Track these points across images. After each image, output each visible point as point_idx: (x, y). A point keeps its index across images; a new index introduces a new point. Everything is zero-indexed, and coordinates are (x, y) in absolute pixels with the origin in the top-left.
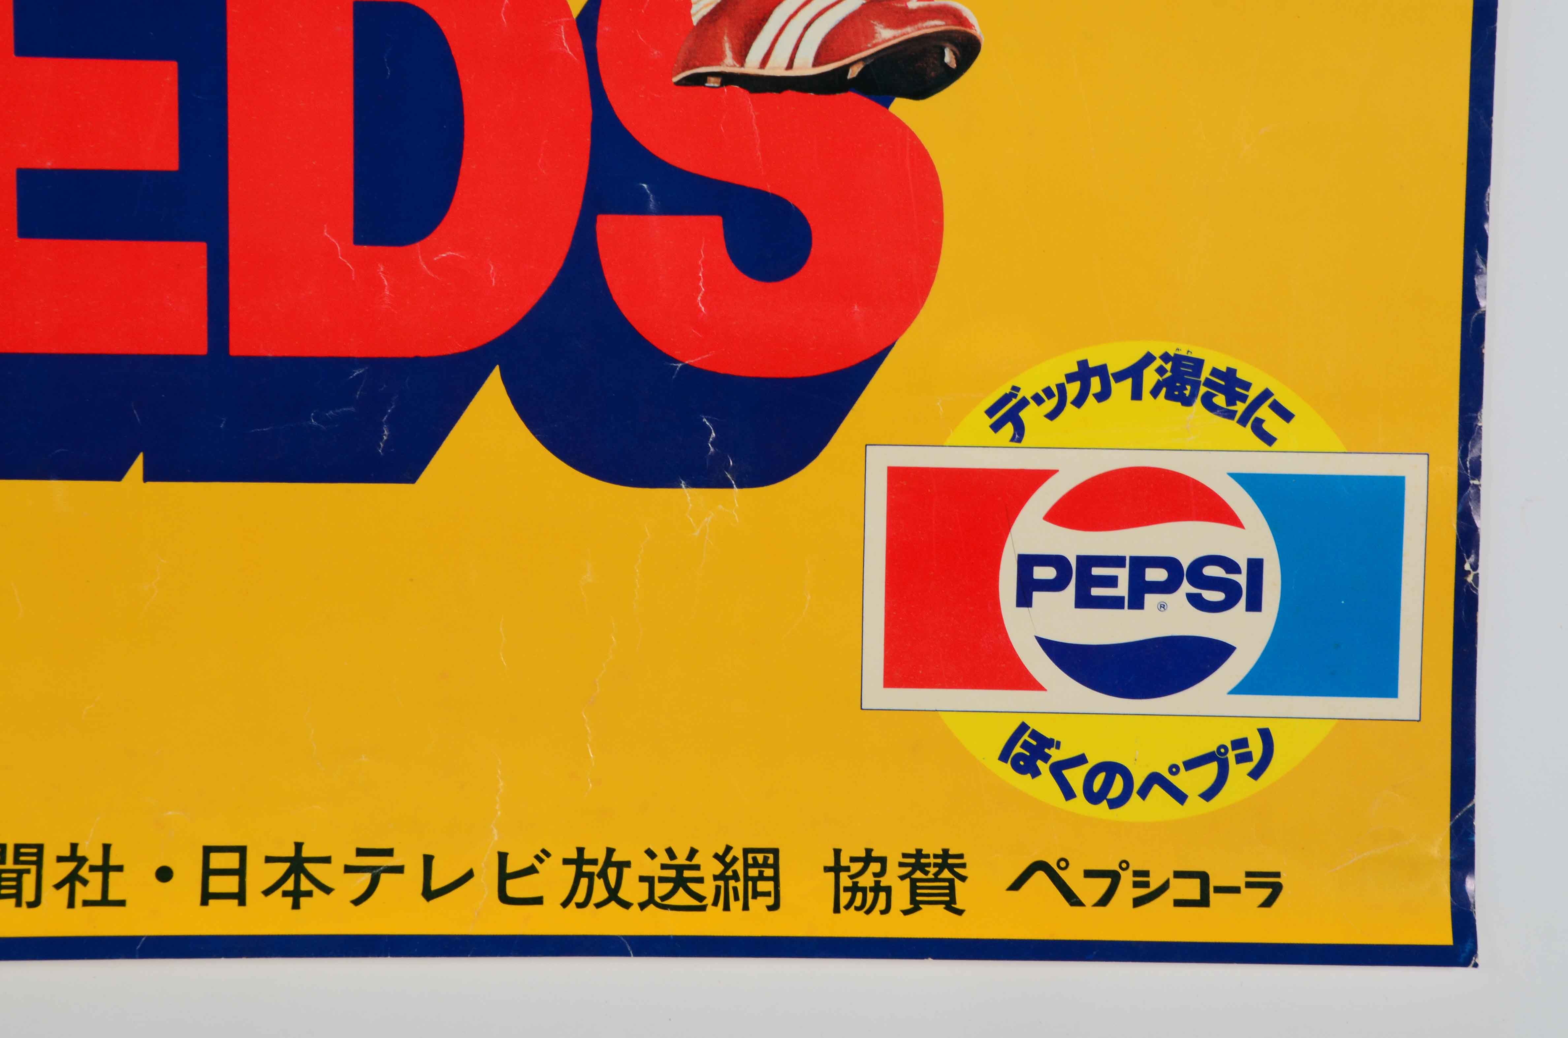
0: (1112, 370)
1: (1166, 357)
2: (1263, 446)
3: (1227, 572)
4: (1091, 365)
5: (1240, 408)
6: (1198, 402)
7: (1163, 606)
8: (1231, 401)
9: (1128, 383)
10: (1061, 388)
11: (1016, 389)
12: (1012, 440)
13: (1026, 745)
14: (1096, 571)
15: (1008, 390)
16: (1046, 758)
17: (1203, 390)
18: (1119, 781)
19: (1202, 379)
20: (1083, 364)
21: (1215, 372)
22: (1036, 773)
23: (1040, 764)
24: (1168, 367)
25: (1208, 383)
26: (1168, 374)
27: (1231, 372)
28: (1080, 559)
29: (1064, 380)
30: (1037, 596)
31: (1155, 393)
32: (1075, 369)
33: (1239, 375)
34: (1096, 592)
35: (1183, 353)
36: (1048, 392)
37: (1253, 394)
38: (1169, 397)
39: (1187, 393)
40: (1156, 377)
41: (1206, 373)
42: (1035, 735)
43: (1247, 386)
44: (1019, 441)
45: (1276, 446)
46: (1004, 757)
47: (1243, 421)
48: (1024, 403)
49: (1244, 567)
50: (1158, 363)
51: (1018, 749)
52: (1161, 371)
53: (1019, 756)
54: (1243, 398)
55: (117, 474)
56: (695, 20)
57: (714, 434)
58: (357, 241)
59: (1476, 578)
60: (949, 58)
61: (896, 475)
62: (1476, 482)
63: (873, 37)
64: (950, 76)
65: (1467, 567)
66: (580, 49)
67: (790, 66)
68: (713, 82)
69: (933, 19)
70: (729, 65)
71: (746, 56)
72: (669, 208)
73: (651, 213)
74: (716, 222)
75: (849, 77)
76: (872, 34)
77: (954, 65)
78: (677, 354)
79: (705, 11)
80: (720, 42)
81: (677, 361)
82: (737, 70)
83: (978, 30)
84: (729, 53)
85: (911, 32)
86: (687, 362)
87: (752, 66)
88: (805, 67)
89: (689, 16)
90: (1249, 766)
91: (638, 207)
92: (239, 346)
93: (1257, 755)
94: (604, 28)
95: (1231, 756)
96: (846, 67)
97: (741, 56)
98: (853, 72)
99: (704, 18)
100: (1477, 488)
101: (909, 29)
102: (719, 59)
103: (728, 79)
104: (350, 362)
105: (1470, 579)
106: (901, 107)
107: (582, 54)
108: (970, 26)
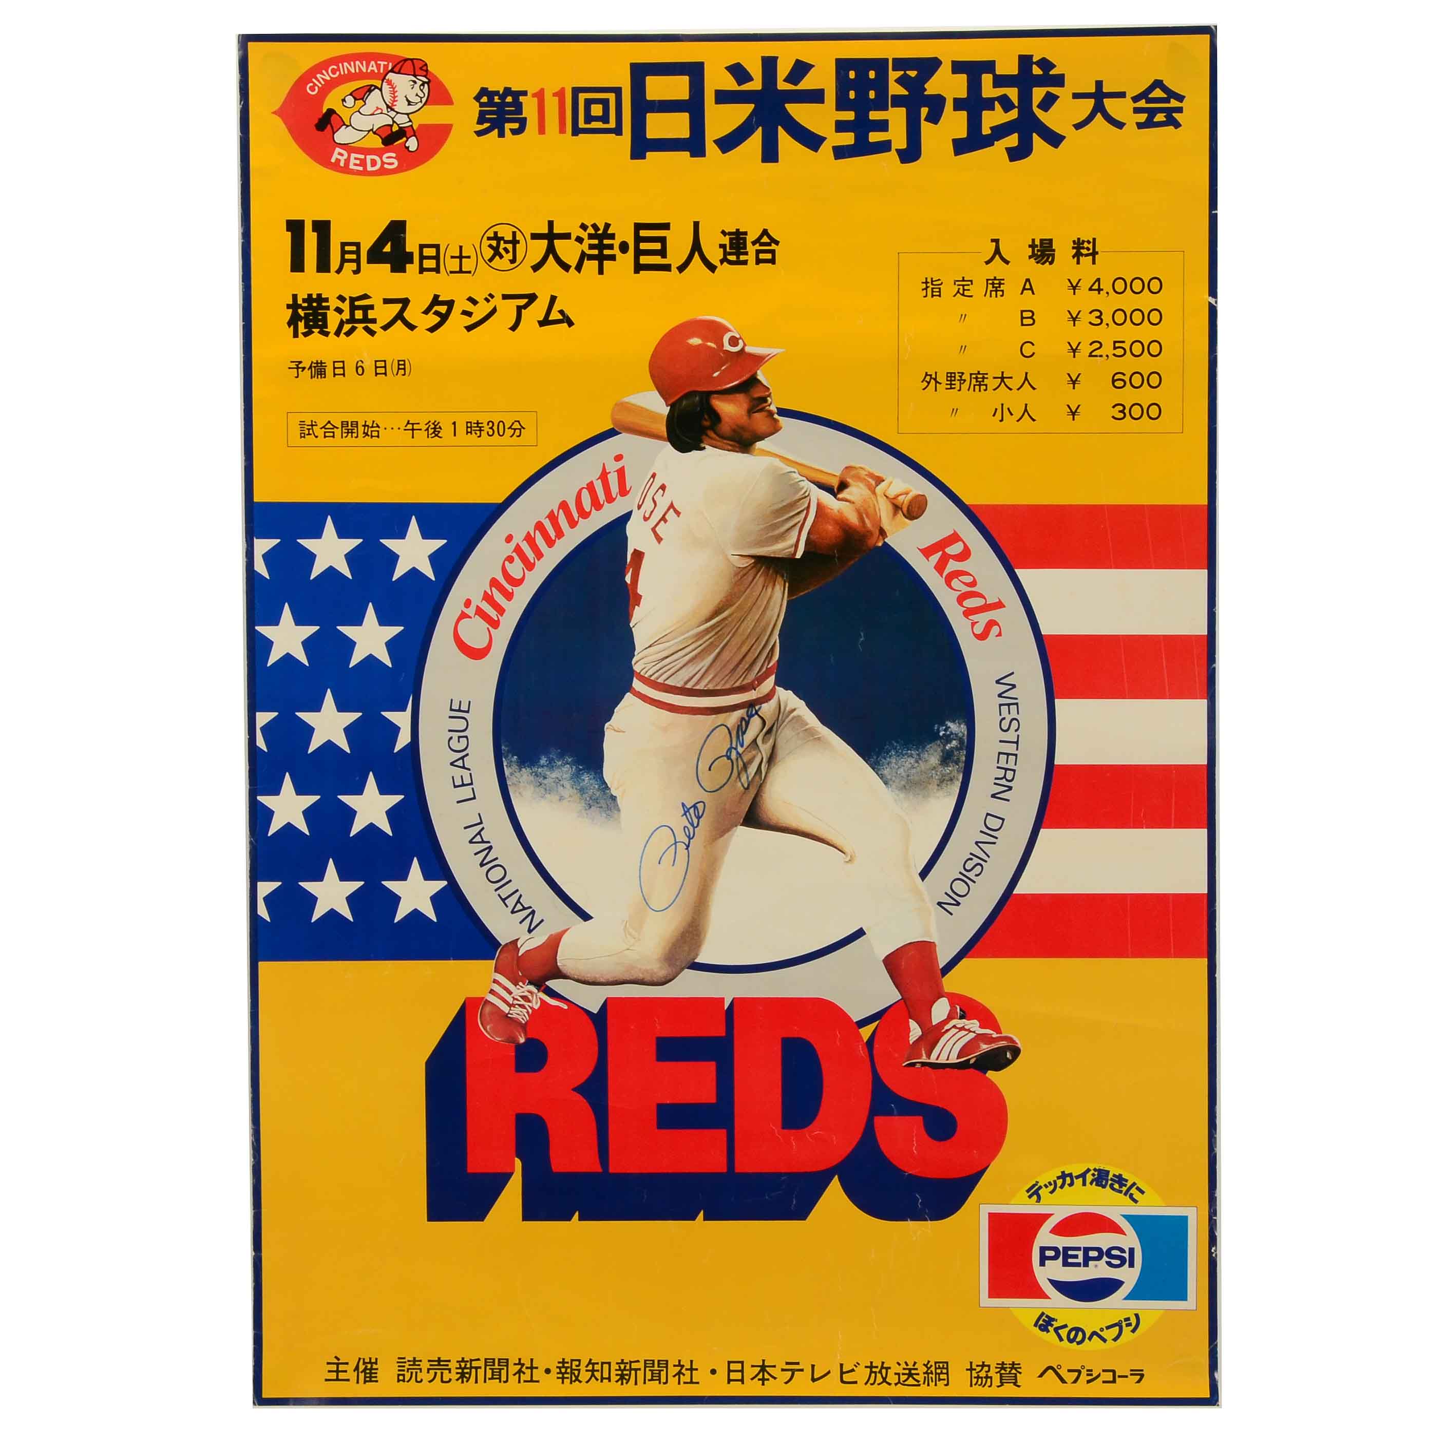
0: (1074, 1175)
1: (1095, 1170)
2: (1134, 1204)
3: (1121, 1253)
4: (1066, 1173)
5: (1124, 1189)
6: (1108, 1187)
7: (1096, 1266)
8: (1121, 1187)
9: (1081, 1179)
10: (1055, 1182)
11: (1037, 1182)
12: (1037, 1202)
13: (1044, 1320)
14: (1070, 1253)
15: (1034, 1183)
16: (1052, 1325)
17: (1110, 1182)
18: (1080, 1334)
19: (1109, 1178)
20: (1063, 1172)
21: (1114, 1175)
22: (1048, 1331)
23: (1049, 1327)
24: (1096, 1173)
25: (1112, 1180)
26: (1096, 1176)
27: (1120, 1175)
28: (1063, 1248)
29: (1056, 1179)
30: (1047, 1262)
31: (1091, 1183)
32: (1060, 1174)
33: (1123, 1177)
34: (1070, 1260)
35: (1102, 1168)
36: (1050, 1183)
37: (1129, 1184)
38: (1097, 1185)
39: (1104, 1183)
40: (1092, 1177)
41: (1110, 1176)
42: (1047, 1316)
43: (1126, 1181)
44: (1039, 1202)
45: (1138, 1204)
46: (1035, 1325)
47: (1125, 1194)
48: (1040, 1188)
49: (1127, 1251)
50: (1092, 1172)
51: (1041, 1322)
52: (1093, 1175)
53: (1041, 1325)
54: (1125, 1185)
55: (693, 1218)
56: (911, 1042)
57: (920, 1200)
58: (783, 1128)
59: (1216, 1255)
60: (1009, 1055)
61: (992, 1216)
62: (1215, 1218)
63: (980, 1048)
64: (1009, 1062)
65: (1213, 1251)
66: (867, 1053)
67: (948, 1059)
68: (918, 1066)
69: (1002, 1041)
70: (924, 1059)
71: (930, 1056)
72: (901, 1114)
73: (895, 1116)
74: (919, 1119)
75: (971, 1063)
76: (979, 1047)
77: (1011, 1058)
78: (906, 1170)
79: (915, 1039)
80: (921, 1049)
81: (905, 1172)
82: (928, 1061)
83: (1019, 1045)
84: (924, 1055)
85: (994, 1046)
86: (910, 1172)
87: (933, 1059)
88: (953, 1059)
89: (909, 1041)
90: (1131, 1328)
91: (890, 1113)
92: (739, 1168)
93: (1134, 1324)
94: (876, 1046)
95: (1124, 1324)
96: (970, 1059)
97: (929, 1056)
98: (972, 1061)
99: (915, 1041)
100: (1216, 1220)
101: (993, 1045)
102: (920, 1057)
103: (924, 1064)
104: (780, 1174)
105: (1214, 1255)
106: (991, 1074)
107: (868, 1055)
108: (1017, 1043)
